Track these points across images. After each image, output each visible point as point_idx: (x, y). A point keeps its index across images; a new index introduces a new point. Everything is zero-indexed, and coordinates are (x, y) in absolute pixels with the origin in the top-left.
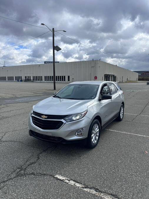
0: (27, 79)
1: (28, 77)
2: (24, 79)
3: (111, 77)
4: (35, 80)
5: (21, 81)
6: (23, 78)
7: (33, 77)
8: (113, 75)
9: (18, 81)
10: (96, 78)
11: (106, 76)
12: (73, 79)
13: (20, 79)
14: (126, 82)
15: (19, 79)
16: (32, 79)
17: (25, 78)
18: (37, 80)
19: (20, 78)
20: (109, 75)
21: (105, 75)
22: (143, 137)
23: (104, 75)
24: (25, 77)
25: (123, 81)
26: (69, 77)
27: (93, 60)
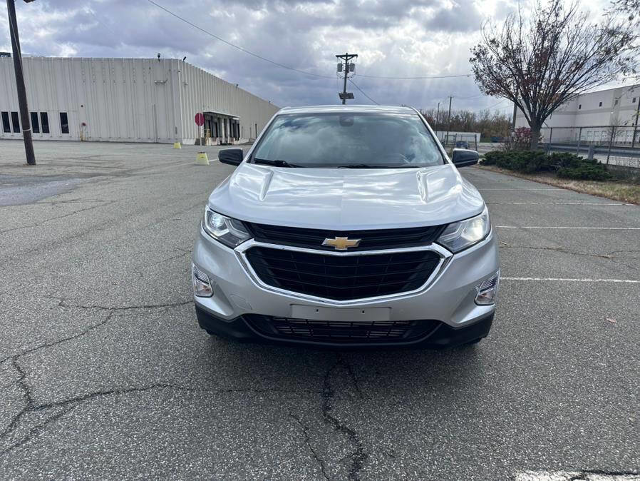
3: (223, 124)
8: (231, 118)
11: (207, 118)
12: (84, 124)
20: (218, 117)
21: (204, 115)
26: (64, 118)
27: (159, 56)
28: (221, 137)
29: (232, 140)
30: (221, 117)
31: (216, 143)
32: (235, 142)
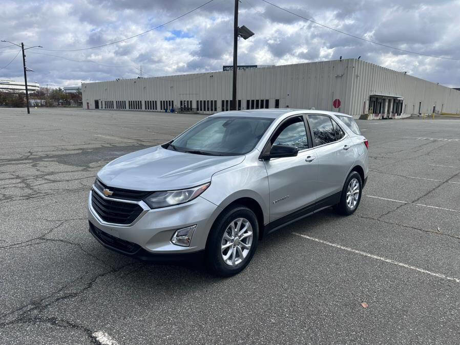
0: (185, 106)
1: (186, 102)
2: (179, 106)
3: (387, 104)
4: (201, 110)
5: (173, 111)
6: (177, 105)
7: (198, 101)
8: (395, 99)
9: (166, 112)
10: (337, 105)
11: (374, 99)
13: (171, 108)
14: (429, 117)
15: (167, 107)
16: (194, 106)
17: (181, 104)
18: (205, 110)
19: (170, 105)
20: (383, 99)
21: (371, 97)
22: (383, 263)
23: (368, 98)
24: (181, 102)
25: (422, 115)
26: (277, 102)
27: (341, 58)
28: (384, 113)
29: (394, 115)
30: (386, 98)
31: (378, 118)
32: (396, 117)
